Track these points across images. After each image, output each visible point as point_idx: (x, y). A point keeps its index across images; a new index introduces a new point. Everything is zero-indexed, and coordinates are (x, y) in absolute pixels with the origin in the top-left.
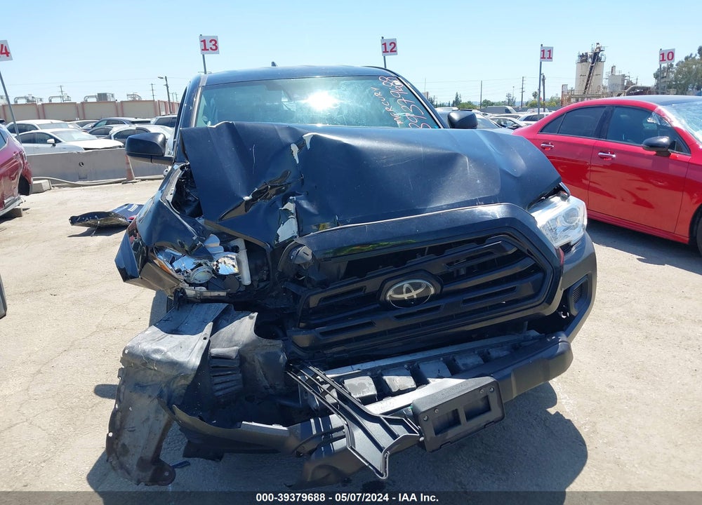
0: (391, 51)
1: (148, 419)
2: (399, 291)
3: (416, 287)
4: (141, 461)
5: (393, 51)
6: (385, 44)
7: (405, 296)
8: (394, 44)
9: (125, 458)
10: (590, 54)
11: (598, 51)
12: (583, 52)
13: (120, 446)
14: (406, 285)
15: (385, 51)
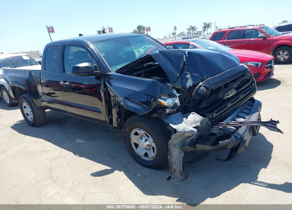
0: (52, 31)
1: (178, 157)
2: (228, 95)
3: (232, 92)
4: (180, 172)
5: (53, 31)
6: (48, 29)
7: (230, 96)
8: (52, 28)
9: (176, 174)
10: (101, 31)
11: (104, 29)
12: (99, 30)
13: (173, 170)
14: (230, 92)
15: (49, 32)
